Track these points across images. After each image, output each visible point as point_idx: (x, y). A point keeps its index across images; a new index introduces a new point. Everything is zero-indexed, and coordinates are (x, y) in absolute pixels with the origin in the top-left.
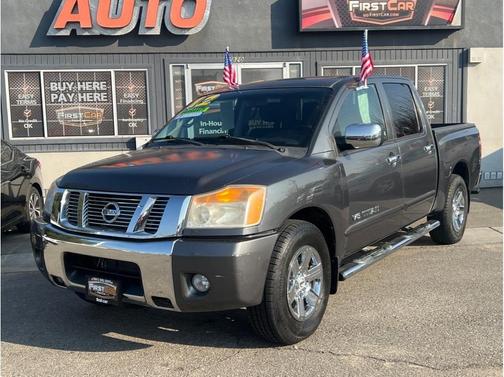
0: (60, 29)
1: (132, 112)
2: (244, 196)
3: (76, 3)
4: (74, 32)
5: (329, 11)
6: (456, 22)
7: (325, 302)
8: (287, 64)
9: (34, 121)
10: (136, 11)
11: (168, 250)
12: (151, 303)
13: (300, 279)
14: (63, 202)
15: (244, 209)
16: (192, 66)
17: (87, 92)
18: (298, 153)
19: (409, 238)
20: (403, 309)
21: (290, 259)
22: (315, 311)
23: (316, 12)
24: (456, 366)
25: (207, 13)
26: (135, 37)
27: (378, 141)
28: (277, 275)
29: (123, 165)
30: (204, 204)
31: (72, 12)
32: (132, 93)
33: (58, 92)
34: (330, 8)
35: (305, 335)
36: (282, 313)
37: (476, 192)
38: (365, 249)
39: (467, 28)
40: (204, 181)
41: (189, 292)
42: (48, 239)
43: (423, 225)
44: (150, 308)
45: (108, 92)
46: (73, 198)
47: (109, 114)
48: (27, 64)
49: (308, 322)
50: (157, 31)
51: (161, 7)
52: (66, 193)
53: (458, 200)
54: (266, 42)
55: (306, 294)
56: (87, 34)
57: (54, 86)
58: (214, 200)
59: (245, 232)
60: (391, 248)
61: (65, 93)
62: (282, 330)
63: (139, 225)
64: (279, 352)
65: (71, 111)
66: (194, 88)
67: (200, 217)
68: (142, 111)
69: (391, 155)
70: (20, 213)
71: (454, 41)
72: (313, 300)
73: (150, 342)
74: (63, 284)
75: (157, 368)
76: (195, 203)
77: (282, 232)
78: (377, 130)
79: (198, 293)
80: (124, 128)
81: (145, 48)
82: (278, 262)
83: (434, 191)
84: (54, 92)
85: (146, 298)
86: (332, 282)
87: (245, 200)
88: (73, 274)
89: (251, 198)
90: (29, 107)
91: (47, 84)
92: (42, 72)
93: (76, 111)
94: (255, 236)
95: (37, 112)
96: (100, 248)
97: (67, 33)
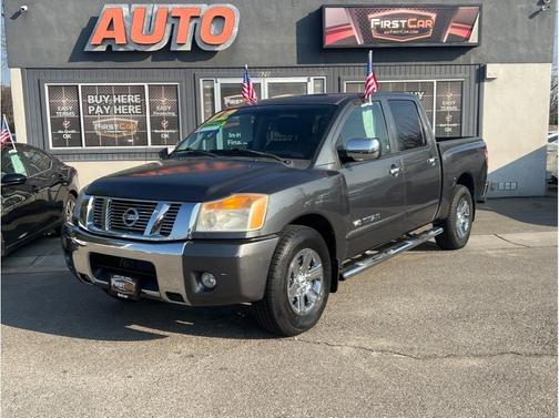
0: (96, 45)
1: (165, 124)
2: (248, 203)
3: (112, 21)
4: (109, 47)
5: (351, 29)
6: (474, 39)
7: (325, 299)
8: (312, 78)
9: (73, 131)
10: (169, 27)
11: (179, 251)
12: (165, 297)
13: (301, 278)
14: (90, 207)
15: (248, 215)
16: (220, 81)
17: (122, 104)
18: (302, 165)
19: (410, 243)
20: (398, 307)
21: (291, 260)
22: (315, 307)
23: (338, 30)
24: (436, 356)
25: (236, 30)
26: (167, 53)
27: (377, 154)
28: (278, 274)
29: (153, 174)
30: (212, 211)
31: (108, 29)
32: (164, 106)
33: (95, 105)
34: (352, 26)
35: (305, 329)
36: (283, 308)
37: (482, 202)
38: (368, 252)
39: (484, 45)
40: (213, 190)
41: (198, 288)
42: (78, 241)
43: (426, 232)
44: (165, 303)
45: (142, 104)
46: (98, 203)
47: (142, 125)
48: (66, 77)
49: (308, 316)
50: (188, 47)
51: (192, 24)
52: (92, 199)
53: (463, 209)
54: (292, 58)
55: (307, 292)
56: (121, 49)
57: (91, 99)
58: (221, 206)
59: (249, 236)
60: (392, 252)
61: (101, 105)
62: (283, 323)
63: (154, 229)
64: (280, 343)
65: (106, 123)
66: (223, 101)
67: (209, 221)
68: (174, 123)
69: (393, 167)
70: (57, 218)
71: (472, 57)
72: (313, 297)
73: (167, 333)
74: (90, 281)
75: (170, 355)
76: (203, 209)
77: (283, 236)
78: (375, 145)
79: (206, 289)
80: (157, 139)
81: (177, 63)
82: (279, 263)
83: (437, 201)
84: (91, 105)
85: (161, 294)
86: (332, 281)
87: (249, 207)
88: (98, 272)
89: (254, 205)
90: (68, 119)
91: (85, 97)
92: (80, 85)
93: (113, 123)
94: (258, 238)
95: (75, 123)
96: (127, 250)
97: (102, 48)
